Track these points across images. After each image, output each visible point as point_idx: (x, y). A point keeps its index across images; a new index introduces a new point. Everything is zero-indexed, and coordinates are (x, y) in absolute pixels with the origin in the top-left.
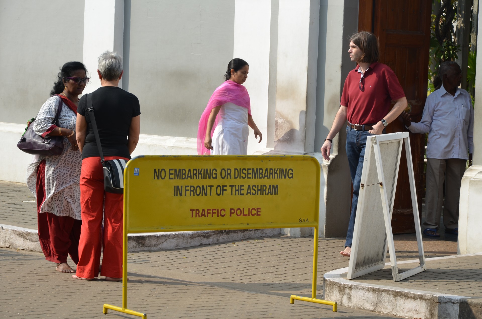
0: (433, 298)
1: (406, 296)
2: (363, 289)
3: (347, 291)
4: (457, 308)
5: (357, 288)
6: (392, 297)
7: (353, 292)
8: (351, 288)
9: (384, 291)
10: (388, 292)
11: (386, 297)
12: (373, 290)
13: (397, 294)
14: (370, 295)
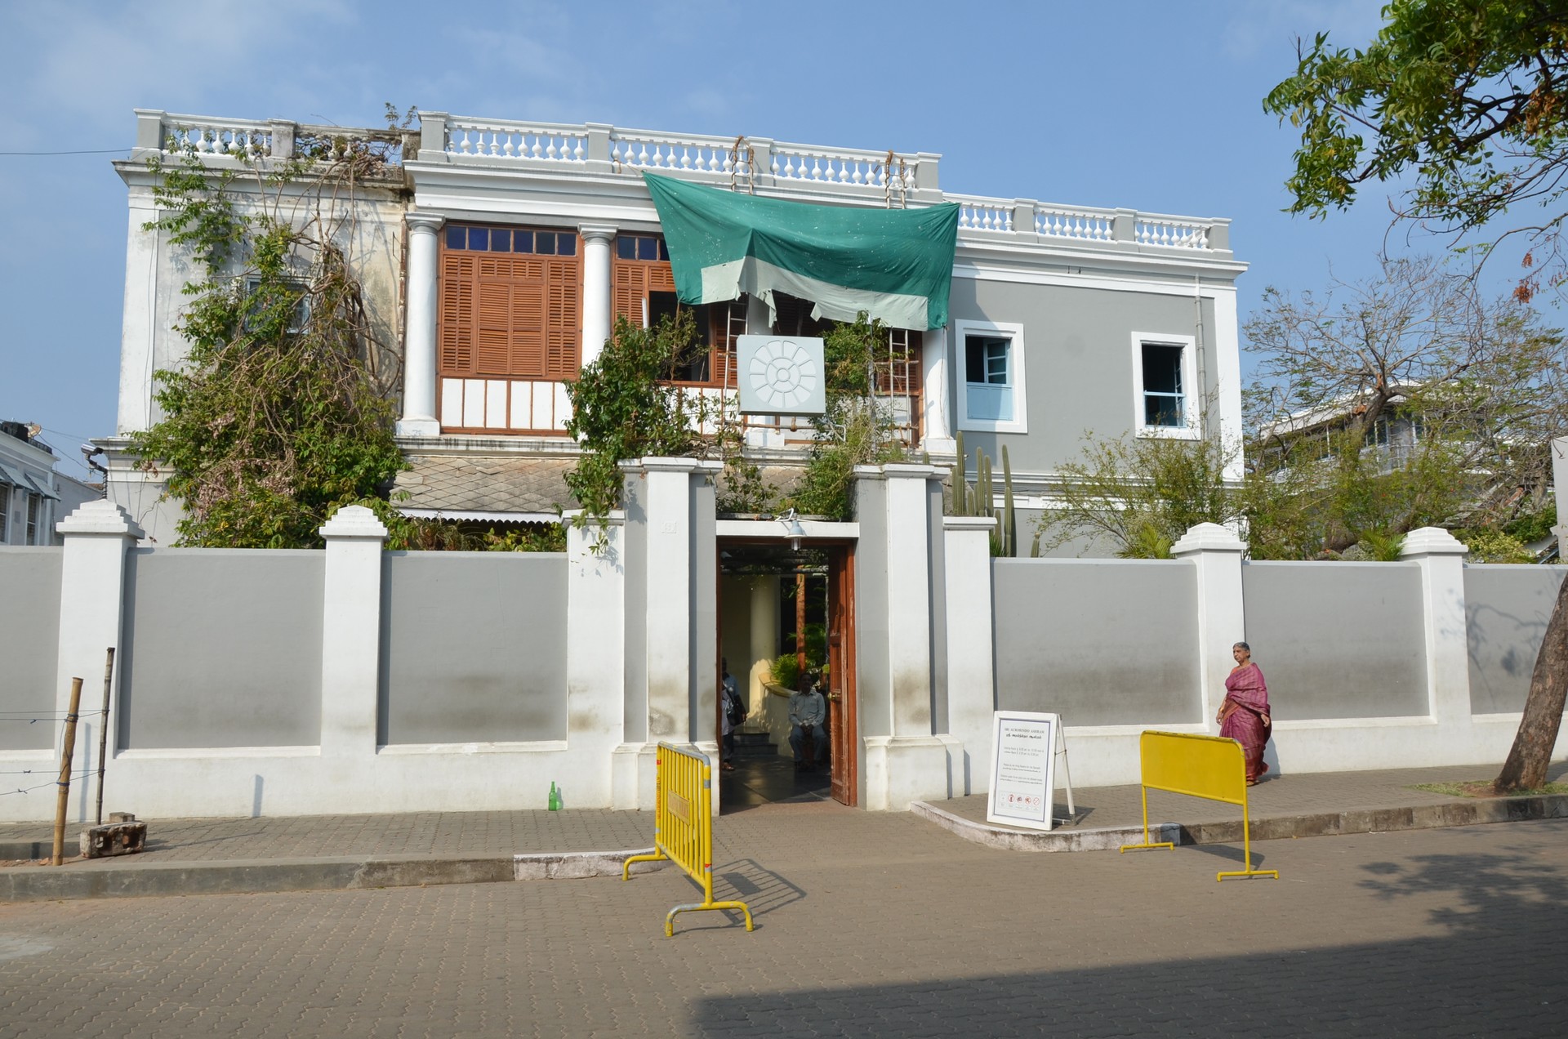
0: (1157, 829)
1: (1133, 832)
2: (1092, 834)
3: (1075, 838)
4: (1178, 832)
5: (1085, 834)
6: (1120, 836)
7: (1082, 839)
8: (1079, 836)
9: (1112, 832)
10: (1116, 832)
11: (1114, 836)
12: (1102, 833)
13: (1124, 832)
14: (1100, 838)
